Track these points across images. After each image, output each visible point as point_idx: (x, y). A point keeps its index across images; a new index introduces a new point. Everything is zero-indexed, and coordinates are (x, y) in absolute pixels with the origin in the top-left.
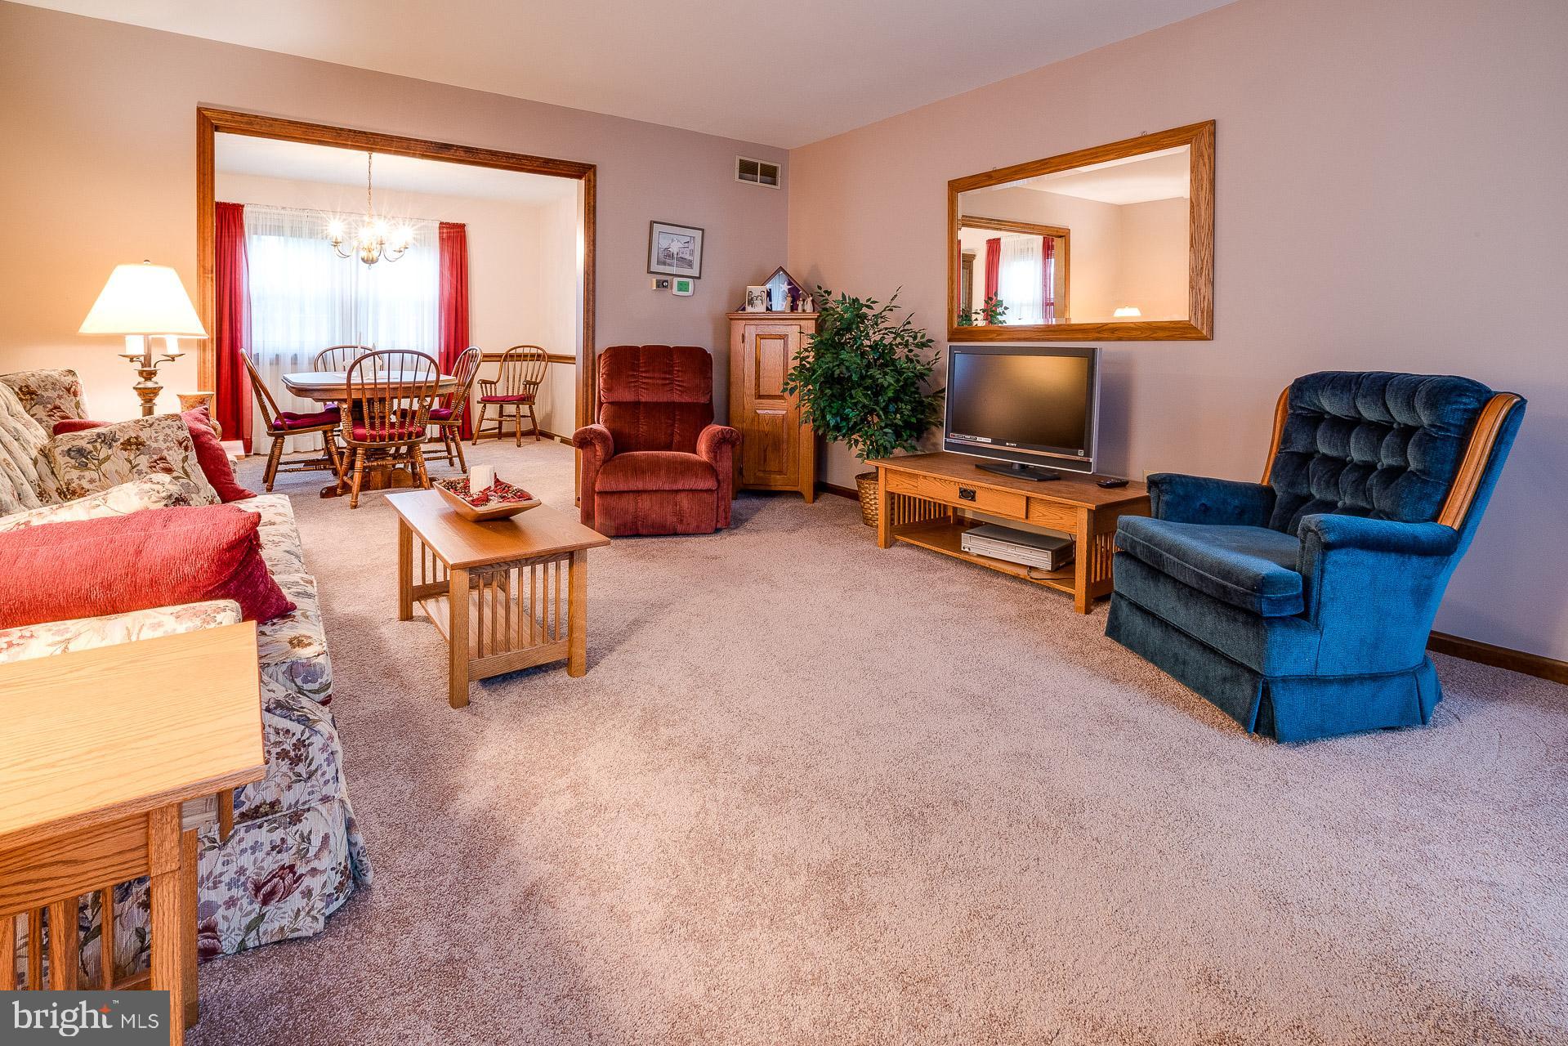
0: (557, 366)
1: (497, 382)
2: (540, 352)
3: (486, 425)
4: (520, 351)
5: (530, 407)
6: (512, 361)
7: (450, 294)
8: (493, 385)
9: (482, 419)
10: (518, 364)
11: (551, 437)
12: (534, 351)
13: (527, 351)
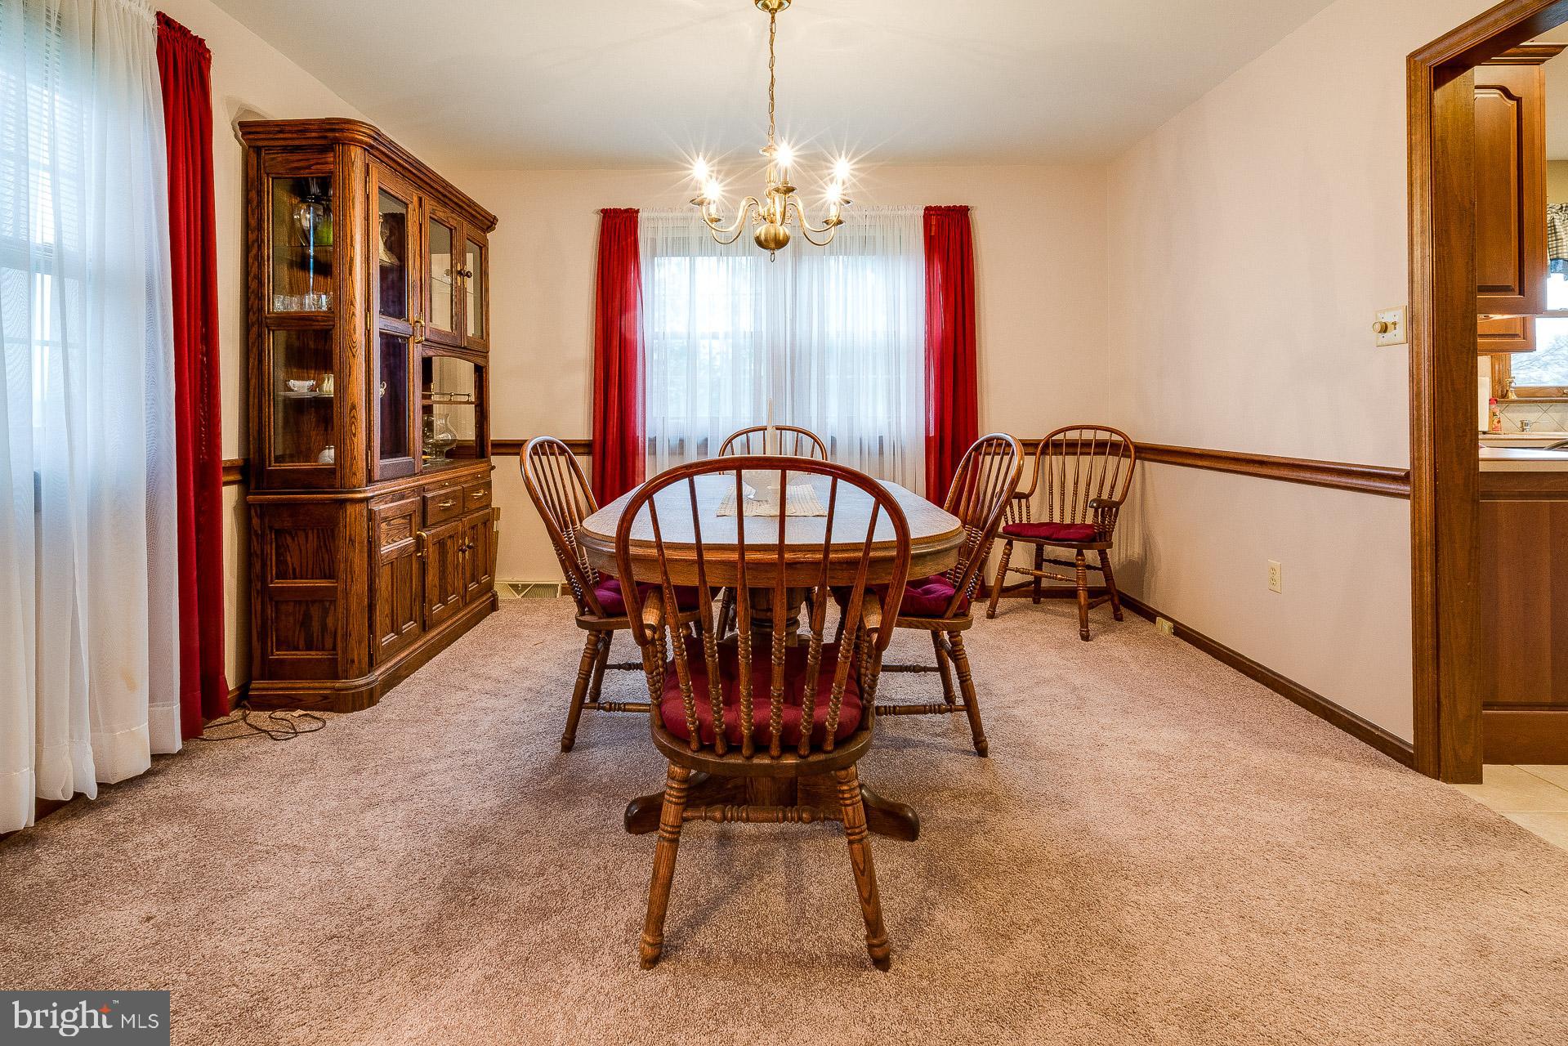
0: (1157, 472)
1: (1031, 494)
2: (1115, 437)
3: (1011, 579)
4: (1073, 435)
5: (1103, 554)
6: (1055, 454)
7: (945, 331)
8: (1024, 501)
9: (1005, 567)
10: (1070, 460)
11: (1150, 615)
12: (1103, 436)
13: (1088, 435)
